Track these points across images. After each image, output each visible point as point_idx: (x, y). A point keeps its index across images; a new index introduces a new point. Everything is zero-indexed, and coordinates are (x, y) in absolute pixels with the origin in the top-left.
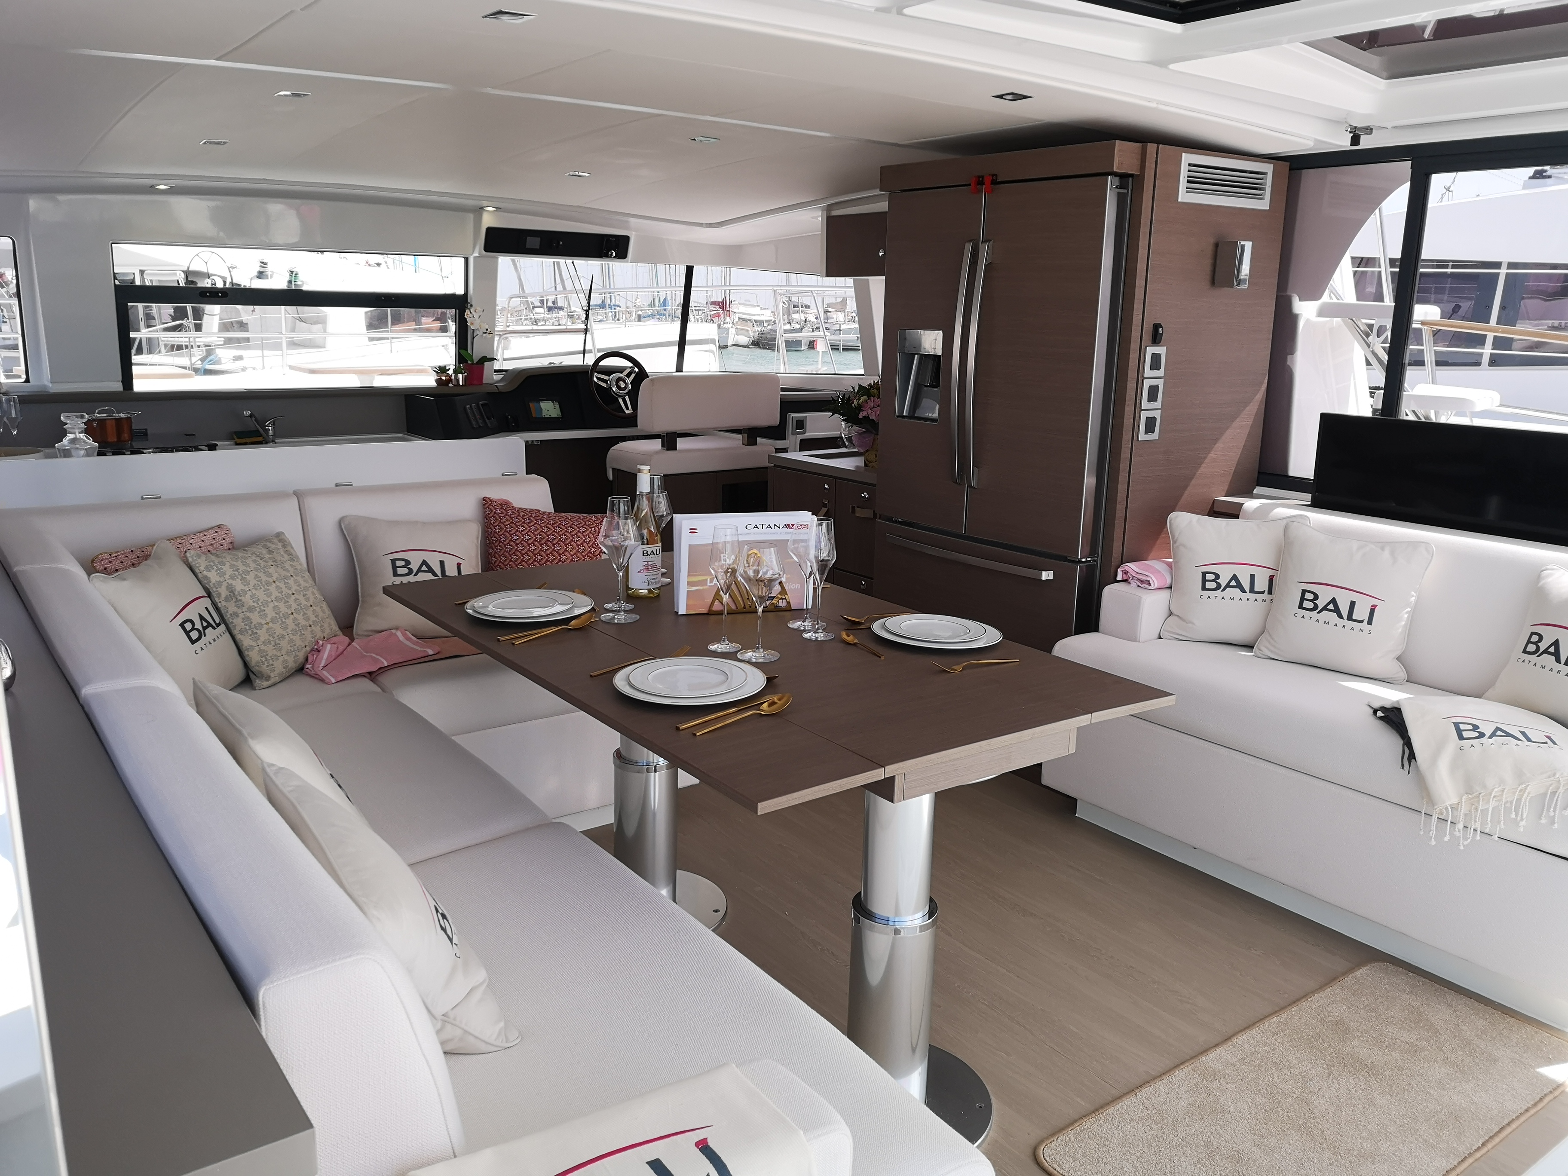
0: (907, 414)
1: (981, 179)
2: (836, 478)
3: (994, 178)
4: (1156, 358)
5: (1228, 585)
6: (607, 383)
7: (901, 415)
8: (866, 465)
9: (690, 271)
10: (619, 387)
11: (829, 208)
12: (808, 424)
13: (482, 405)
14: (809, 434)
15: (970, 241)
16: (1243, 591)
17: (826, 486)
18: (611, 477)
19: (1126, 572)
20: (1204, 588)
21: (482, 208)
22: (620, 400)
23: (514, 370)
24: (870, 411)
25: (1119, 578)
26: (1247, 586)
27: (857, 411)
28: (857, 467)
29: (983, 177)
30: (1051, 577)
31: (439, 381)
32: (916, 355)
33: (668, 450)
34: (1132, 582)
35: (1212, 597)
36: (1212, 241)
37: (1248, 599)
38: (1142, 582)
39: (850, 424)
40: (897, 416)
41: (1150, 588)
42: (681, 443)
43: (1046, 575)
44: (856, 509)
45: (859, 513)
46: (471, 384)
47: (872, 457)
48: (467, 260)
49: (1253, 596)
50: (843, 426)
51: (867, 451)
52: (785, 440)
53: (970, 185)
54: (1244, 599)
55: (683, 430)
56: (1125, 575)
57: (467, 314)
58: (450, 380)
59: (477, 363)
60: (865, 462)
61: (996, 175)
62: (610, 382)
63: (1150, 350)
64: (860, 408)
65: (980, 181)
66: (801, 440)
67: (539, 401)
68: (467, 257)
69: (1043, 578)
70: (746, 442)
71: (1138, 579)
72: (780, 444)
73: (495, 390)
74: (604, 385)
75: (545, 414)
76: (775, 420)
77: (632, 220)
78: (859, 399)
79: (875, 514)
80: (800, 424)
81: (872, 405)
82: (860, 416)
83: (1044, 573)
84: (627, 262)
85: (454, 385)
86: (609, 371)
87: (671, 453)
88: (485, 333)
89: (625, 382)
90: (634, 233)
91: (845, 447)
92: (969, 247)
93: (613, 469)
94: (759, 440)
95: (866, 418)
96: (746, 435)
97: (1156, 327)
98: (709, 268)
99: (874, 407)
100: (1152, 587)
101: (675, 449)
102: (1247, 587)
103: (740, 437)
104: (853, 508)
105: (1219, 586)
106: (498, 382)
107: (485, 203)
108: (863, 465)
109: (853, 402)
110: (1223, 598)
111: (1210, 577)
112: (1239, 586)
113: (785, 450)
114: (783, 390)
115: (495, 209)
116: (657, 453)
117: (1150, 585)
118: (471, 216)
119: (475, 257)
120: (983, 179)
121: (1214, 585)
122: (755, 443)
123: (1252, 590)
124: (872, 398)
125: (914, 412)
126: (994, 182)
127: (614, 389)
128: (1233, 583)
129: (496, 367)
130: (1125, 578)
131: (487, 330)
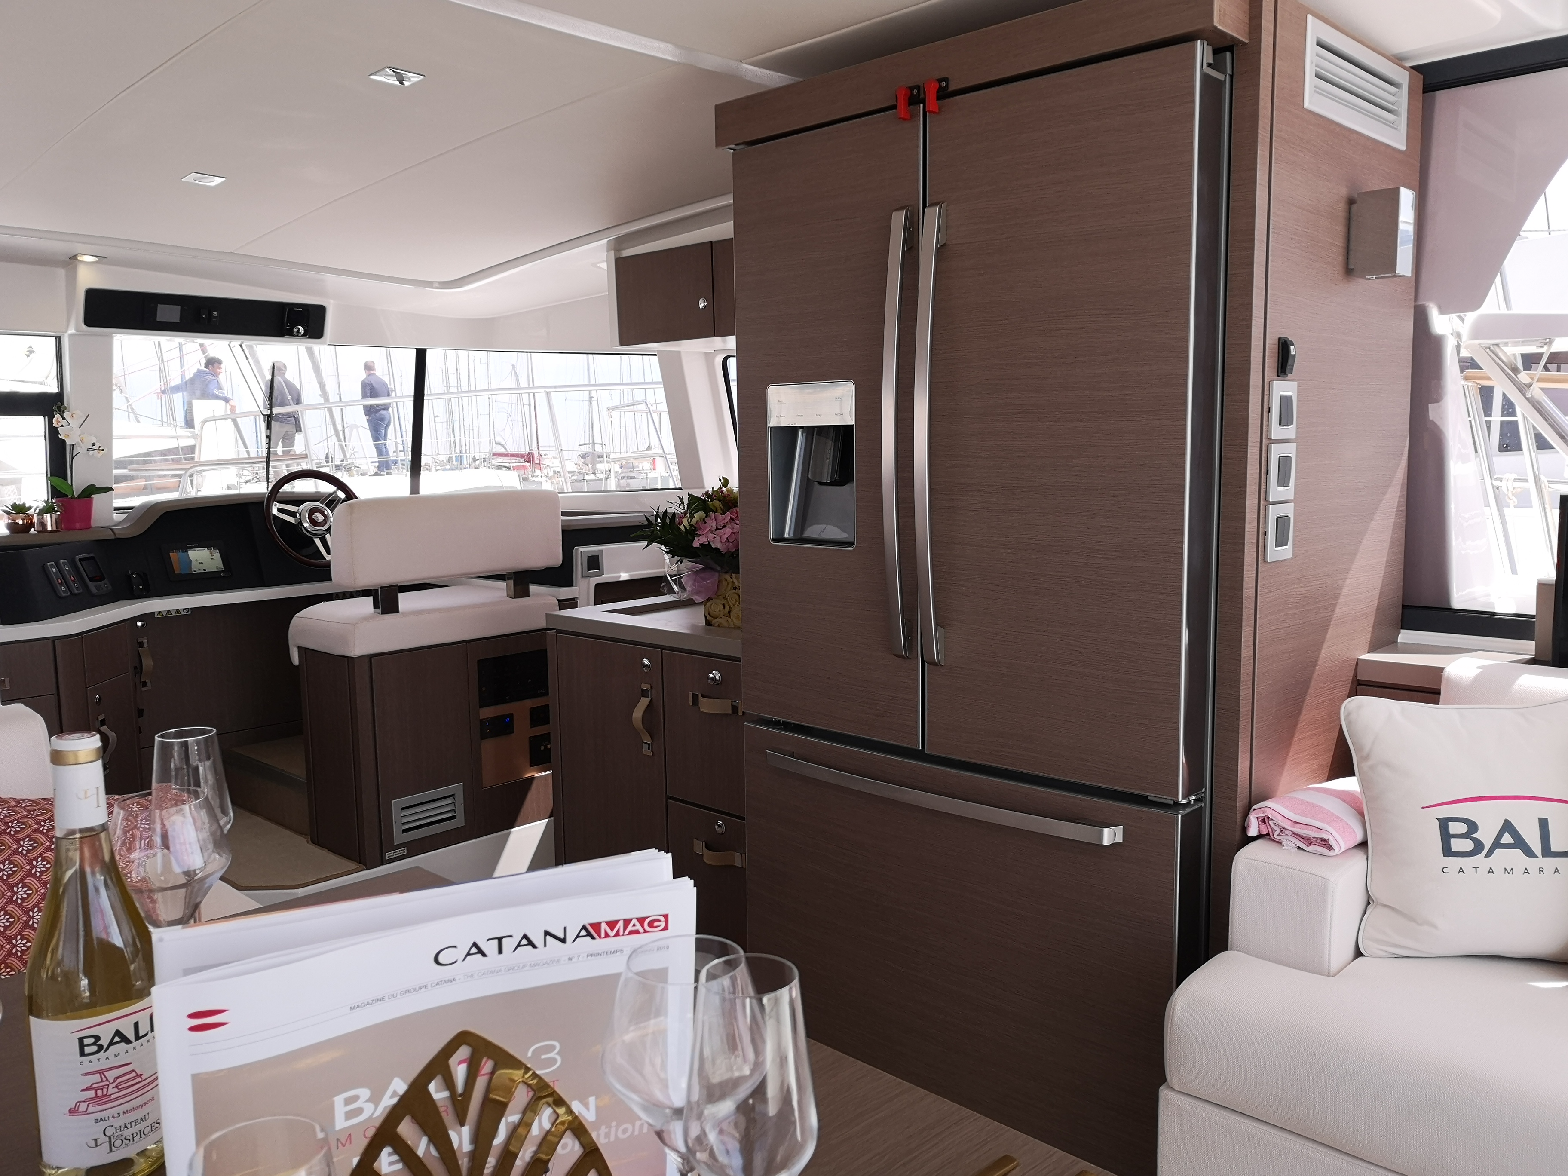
0: (792, 535)
1: (915, 92)
2: (663, 648)
3: (944, 84)
4: (1285, 402)
5: (1497, 844)
6: (295, 517)
7: (780, 537)
8: (708, 623)
9: (421, 356)
10: (314, 522)
11: (619, 244)
12: (606, 562)
13: (80, 560)
14: (608, 576)
15: (901, 208)
16: (1529, 853)
17: (646, 662)
18: (296, 660)
19: (1264, 820)
20: (1447, 851)
21: (74, 257)
22: (317, 541)
23: (142, 507)
24: (711, 536)
25: (1252, 832)
26: (1535, 843)
27: (690, 537)
28: (694, 627)
29: (918, 87)
30: (1119, 839)
31: (13, 527)
32: (800, 432)
33: (383, 613)
34: (1284, 839)
35: (1468, 870)
36: (1343, 192)
37: (1541, 870)
38: (1309, 841)
39: (678, 558)
40: (774, 540)
41: (1331, 853)
42: (405, 601)
43: (1110, 836)
44: (701, 699)
45: (707, 706)
46: (69, 529)
47: (717, 607)
48: (59, 340)
49: (1550, 863)
50: (667, 561)
51: (708, 600)
52: (572, 586)
53: (894, 107)
54: (1533, 870)
55: (408, 581)
56: (1263, 826)
57: (58, 422)
58: (32, 525)
59: (80, 496)
60: (706, 617)
61: (946, 79)
62: (300, 514)
63: (1282, 388)
64: (693, 531)
65: (915, 97)
66: (597, 586)
67: (186, 549)
68: (58, 334)
69: (1106, 842)
70: (512, 593)
71: (1295, 834)
72: (565, 593)
73: (109, 535)
74: (291, 520)
75: (196, 568)
76: (556, 558)
77: (329, 278)
78: (692, 517)
79: (735, 709)
80: (594, 563)
81: (714, 525)
82: (696, 544)
83: (1106, 830)
84: (324, 343)
85: (39, 532)
86: (298, 500)
87: (390, 618)
88: (91, 449)
89: (323, 514)
90: (332, 301)
91: (671, 591)
92: (899, 220)
93: (300, 648)
94: (533, 588)
95: (706, 547)
96: (511, 582)
97: (1284, 346)
98: (451, 354)
99: (717, 529)
100: (1337, 851)
101: (397, 611)
102: (1535, 845)
103: (503, 585)
104: (695, 697)
105: (1478, 847)
106: (119, 523)
107: (78, 248)
108: (703, 622)
109: (681, 523)
110: (1491, 871)
111: (1455, 828)
112: (1520, 843)
113: (571, 603)
114: (564, 514)
115: (96, 259)
116: (366, 619)
117: (1330, 848)
118: (61, 272)
119: (71, 335)
120: (919, 91)
121: (1466, 845)
122: (526, 594)
123: (1547, 851)
124: (712, 515)
125: (803, 530)
126: (944, 94)
127: (306, 525)
128: (1507, 839)
129: (117, 503)
130: (1264, 832)
131: (94, 444)
